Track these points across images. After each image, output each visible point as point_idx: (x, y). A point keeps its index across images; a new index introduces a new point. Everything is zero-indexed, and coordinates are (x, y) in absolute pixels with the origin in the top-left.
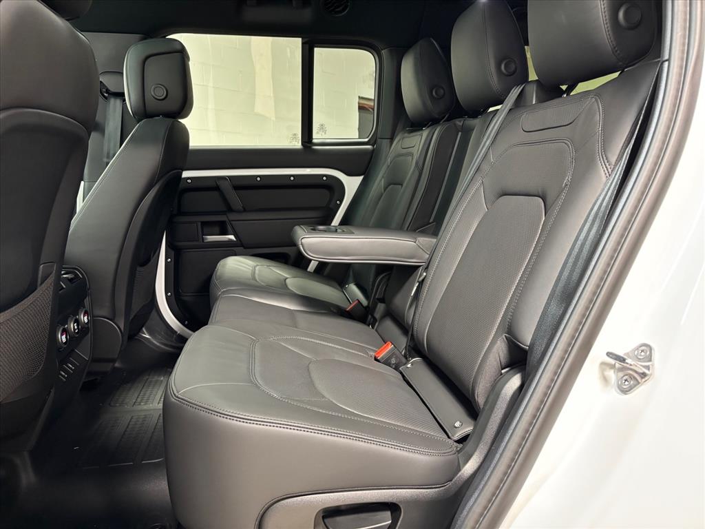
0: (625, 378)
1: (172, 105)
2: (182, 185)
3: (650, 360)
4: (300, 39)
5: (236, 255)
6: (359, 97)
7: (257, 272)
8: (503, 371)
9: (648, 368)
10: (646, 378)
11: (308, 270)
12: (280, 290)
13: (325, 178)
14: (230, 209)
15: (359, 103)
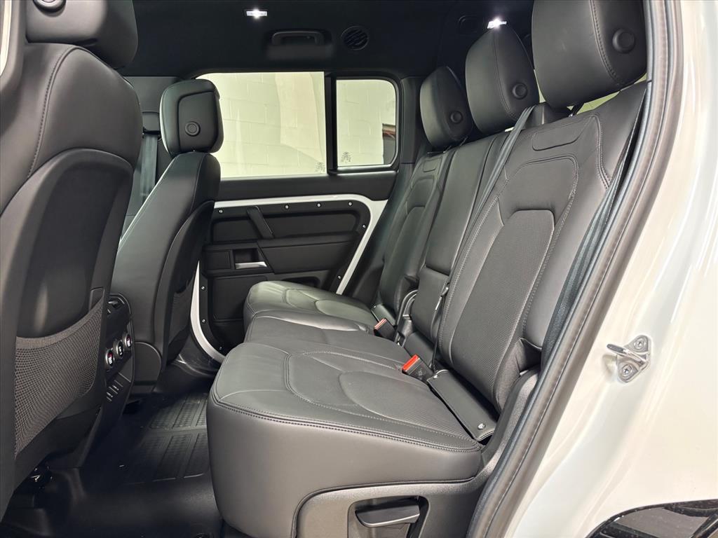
0: (625, 368)
1: (204, 140)
2: (214, 215)
3: (647, 350)
4: (323, 73)
5: (267, 280)
6: (383, 125)
7: (288, 295)
8: (521, 374)
9: (644, 357)
10: (644, 366)
11: (337, 292)
12: (311, 311)
13: (350, 204)
14: (261, 238)
15: (383, 131)
